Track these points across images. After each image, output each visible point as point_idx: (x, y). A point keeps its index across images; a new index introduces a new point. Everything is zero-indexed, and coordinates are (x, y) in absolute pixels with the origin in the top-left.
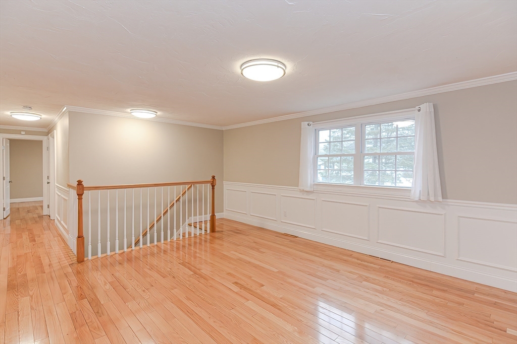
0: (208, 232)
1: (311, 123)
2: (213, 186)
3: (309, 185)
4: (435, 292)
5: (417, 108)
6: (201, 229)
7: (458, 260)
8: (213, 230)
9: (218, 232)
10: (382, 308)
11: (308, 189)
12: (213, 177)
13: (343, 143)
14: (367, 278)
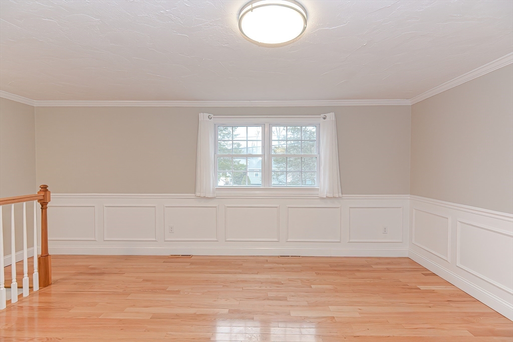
0: (36, 287)
1: (212, 116)
2: (44, 205)
3: (212, 190)
4: (358, 274)
5: (322, 115)
6: (20, 287)
7: (349, 242)
8: (45, 281)
9: (56, 282)
10: (360, 308)
11: (211, 195)
12: (44, 188)
13: (248, 142)
14: (308, 280)
